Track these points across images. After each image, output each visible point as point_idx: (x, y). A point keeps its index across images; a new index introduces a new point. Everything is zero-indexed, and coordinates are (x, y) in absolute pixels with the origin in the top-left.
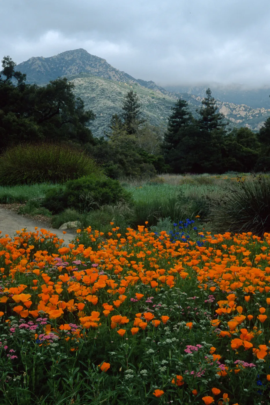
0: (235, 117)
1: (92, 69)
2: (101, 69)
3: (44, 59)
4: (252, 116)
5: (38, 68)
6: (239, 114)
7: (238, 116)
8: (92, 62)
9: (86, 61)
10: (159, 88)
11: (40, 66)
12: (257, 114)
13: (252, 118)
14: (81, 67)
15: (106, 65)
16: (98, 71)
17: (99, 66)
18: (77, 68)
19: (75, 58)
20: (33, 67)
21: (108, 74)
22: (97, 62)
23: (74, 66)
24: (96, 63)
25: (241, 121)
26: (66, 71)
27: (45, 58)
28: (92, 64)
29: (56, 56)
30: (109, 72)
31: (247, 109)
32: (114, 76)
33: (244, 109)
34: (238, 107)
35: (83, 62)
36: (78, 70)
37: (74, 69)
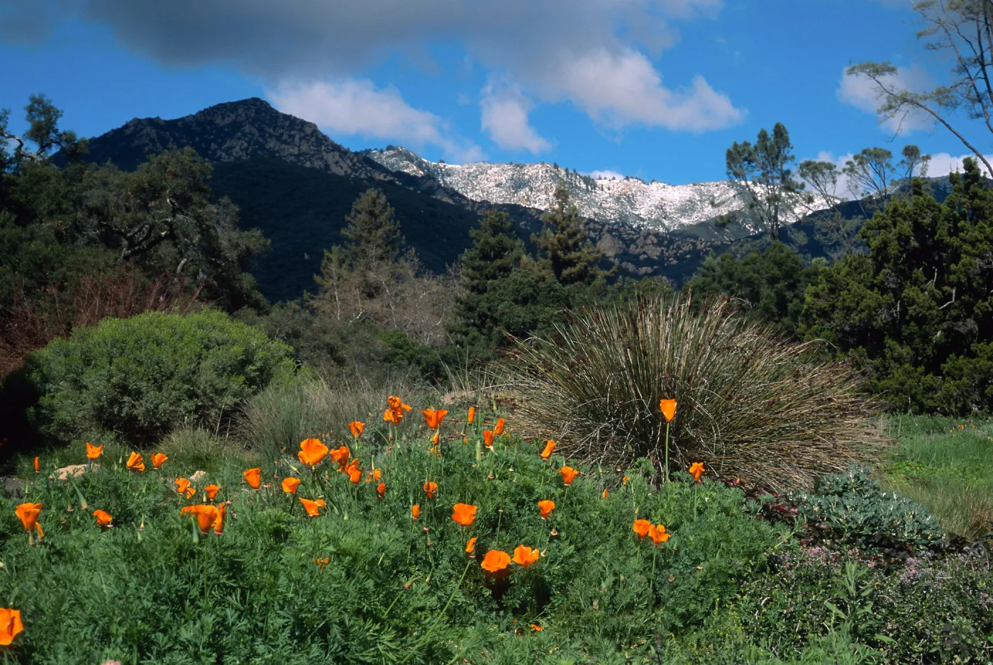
0: (635, 260)
1: (283, 146)
2: (304, 148)
3: (162, 123)
4: (676, 257)
5: (147, 144)
6: (645, 253)
7: (642, 257)
8: (281, 131)
9: (267, 129)
10: (447, 193)
11: (152, 140)
12: (686, 253)
13: (675, 262)
14: (257, 142)
15: (317, 138)
16: (296, 152)
17: (301, 139)
18: (245, 145)
19: (239, 119)
20: (136, 142)
21: (321, 159)
22: (294, 130)
23: (239, 139)
24: (293, 133)
25: (649, 270)
26: (219, 153)
27: (165, 121)
28: (282, 134)
29: (193, 116)
30: (324, 153)
31: (662, 241)
32: (337, 163)
33: (655, 241)
34: (642, 238)
35: (261, 130)
36: (247, 149)
37: (238, 147)
